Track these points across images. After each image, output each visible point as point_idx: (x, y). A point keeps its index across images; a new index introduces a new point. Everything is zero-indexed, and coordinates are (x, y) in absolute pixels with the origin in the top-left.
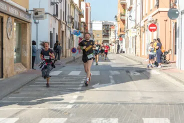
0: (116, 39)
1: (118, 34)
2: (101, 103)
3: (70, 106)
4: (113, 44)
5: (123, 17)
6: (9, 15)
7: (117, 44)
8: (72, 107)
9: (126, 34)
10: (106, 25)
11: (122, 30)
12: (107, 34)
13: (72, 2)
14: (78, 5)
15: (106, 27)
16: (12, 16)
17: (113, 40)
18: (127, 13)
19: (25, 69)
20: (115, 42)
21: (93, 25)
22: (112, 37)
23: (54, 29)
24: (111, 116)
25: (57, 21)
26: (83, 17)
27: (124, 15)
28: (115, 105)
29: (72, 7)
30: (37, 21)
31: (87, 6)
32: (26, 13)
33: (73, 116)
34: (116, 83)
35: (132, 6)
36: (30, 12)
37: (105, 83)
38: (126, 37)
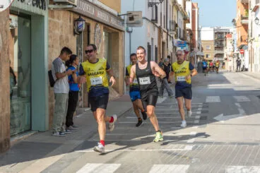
0: (235, 52)
1: (237, 44)
2: (234, 143)
3: (189, 148)
4: (229, 58)
5: (244, 21)
6: (98, 22)
7: (235, 59)
8: (193, 149)
9: (249, 44)
10: (220, 33)
11: (244, 39)
12: (221, 44)
13: (175, 2)
14: (182, 6)
15: (219, 35)
16: (102, 23)
17: (230, 53)
18: (251, 15)
19: (117, 95)
20: (233, 56)
21: (202, 33)
22: (228, 49)
23: (152, 39)
24: (253, 162)
25: (156, 29)
26: (189, 22)
27: (246, 18)
28: (254, 146)
29: (174, 8)
30: (130, 29)
31: (193, 7)
32: (118, 17)
33: (197, 162)
34: (248, 113)
35: (258, 4)
36: (122, 17)
37: (231, 114)
38: (250, 49)
